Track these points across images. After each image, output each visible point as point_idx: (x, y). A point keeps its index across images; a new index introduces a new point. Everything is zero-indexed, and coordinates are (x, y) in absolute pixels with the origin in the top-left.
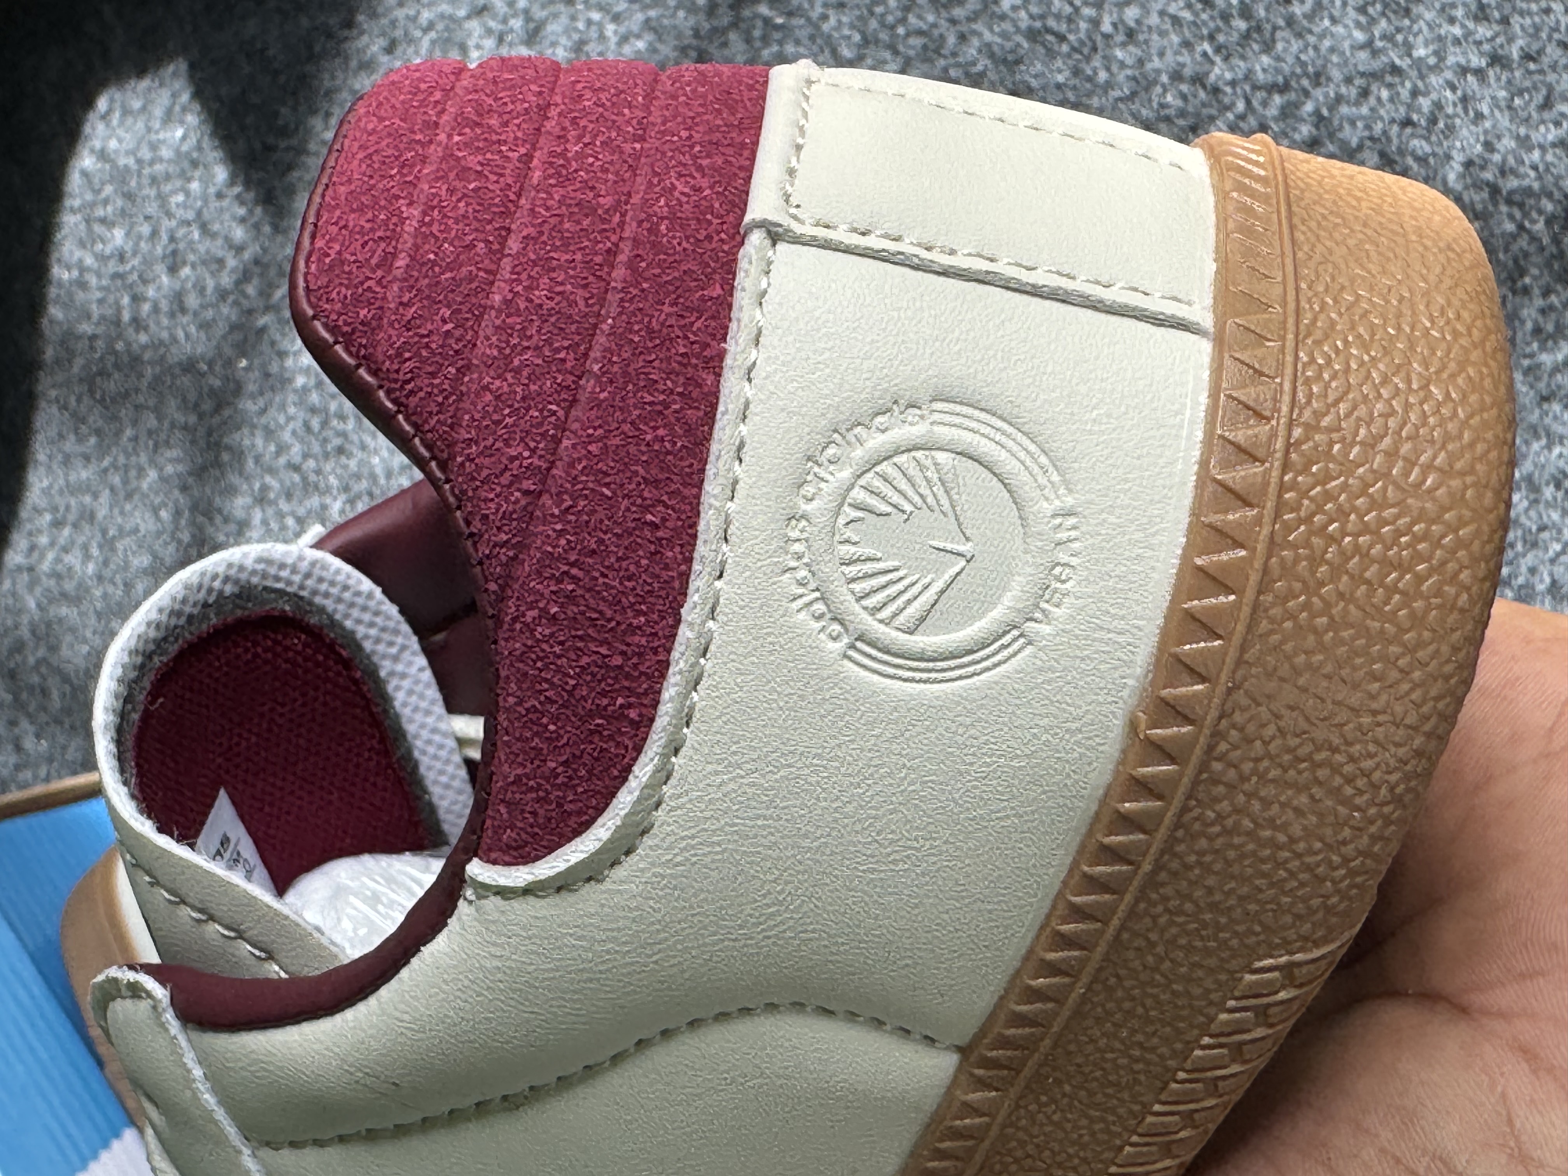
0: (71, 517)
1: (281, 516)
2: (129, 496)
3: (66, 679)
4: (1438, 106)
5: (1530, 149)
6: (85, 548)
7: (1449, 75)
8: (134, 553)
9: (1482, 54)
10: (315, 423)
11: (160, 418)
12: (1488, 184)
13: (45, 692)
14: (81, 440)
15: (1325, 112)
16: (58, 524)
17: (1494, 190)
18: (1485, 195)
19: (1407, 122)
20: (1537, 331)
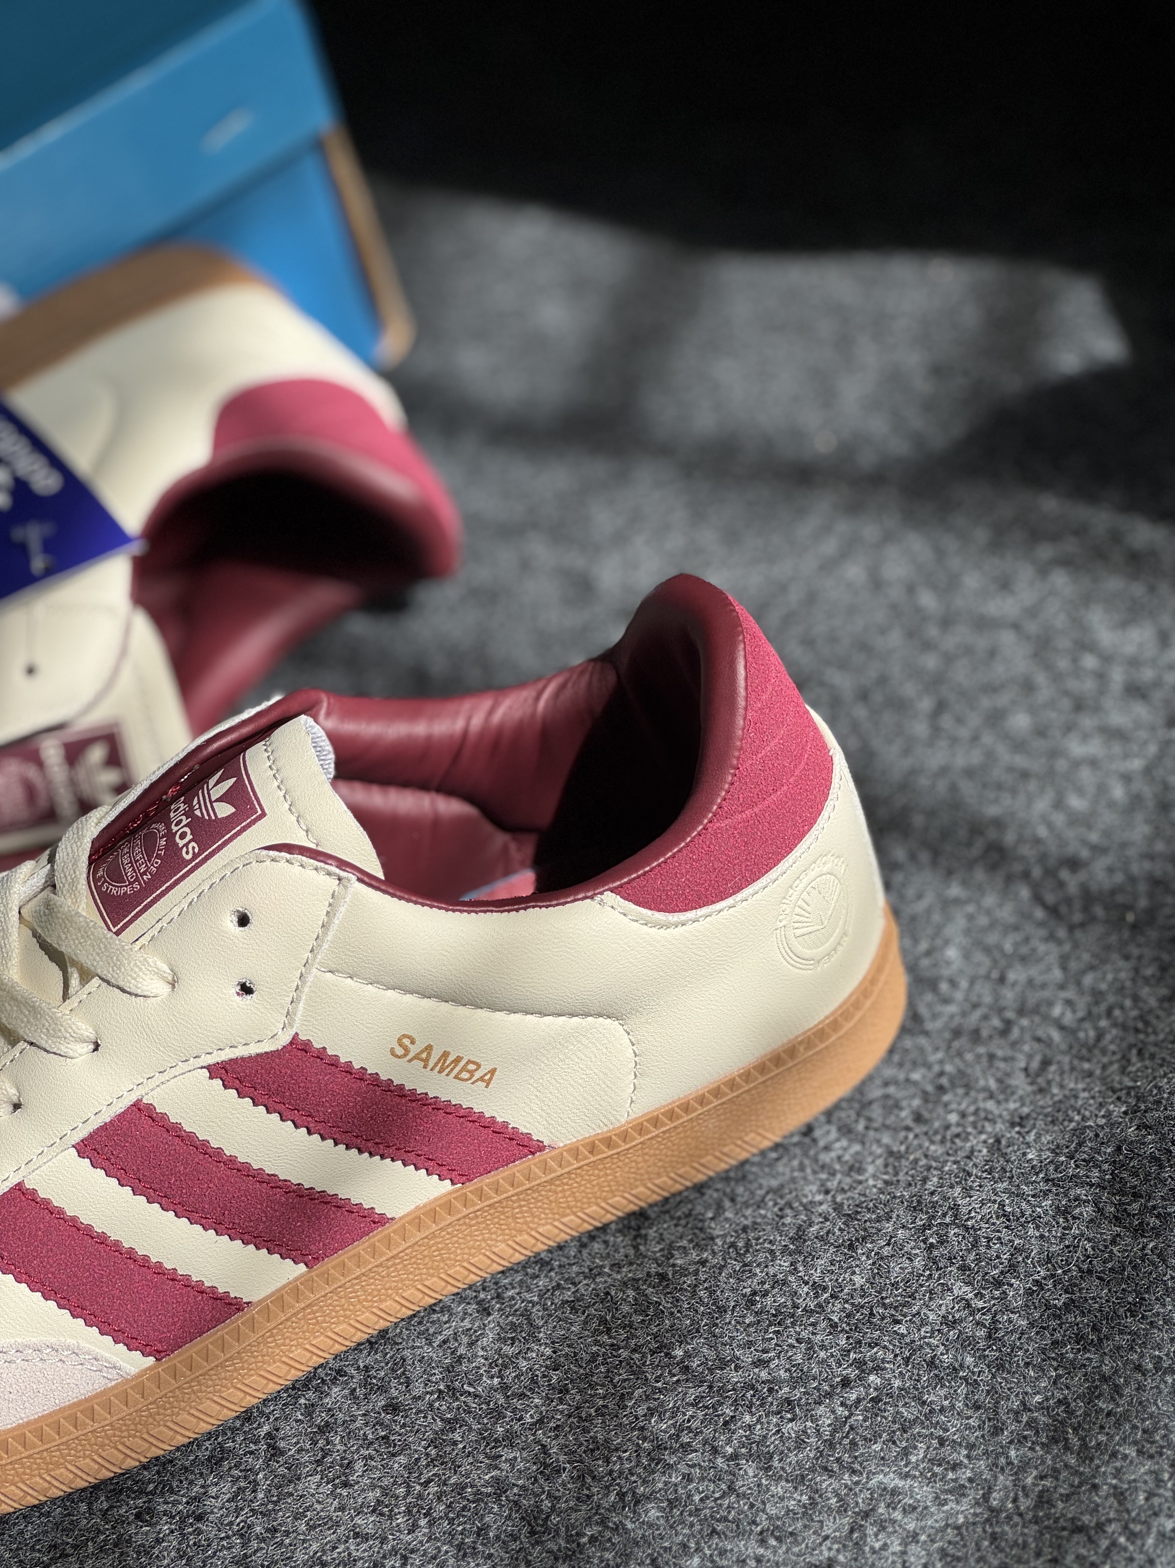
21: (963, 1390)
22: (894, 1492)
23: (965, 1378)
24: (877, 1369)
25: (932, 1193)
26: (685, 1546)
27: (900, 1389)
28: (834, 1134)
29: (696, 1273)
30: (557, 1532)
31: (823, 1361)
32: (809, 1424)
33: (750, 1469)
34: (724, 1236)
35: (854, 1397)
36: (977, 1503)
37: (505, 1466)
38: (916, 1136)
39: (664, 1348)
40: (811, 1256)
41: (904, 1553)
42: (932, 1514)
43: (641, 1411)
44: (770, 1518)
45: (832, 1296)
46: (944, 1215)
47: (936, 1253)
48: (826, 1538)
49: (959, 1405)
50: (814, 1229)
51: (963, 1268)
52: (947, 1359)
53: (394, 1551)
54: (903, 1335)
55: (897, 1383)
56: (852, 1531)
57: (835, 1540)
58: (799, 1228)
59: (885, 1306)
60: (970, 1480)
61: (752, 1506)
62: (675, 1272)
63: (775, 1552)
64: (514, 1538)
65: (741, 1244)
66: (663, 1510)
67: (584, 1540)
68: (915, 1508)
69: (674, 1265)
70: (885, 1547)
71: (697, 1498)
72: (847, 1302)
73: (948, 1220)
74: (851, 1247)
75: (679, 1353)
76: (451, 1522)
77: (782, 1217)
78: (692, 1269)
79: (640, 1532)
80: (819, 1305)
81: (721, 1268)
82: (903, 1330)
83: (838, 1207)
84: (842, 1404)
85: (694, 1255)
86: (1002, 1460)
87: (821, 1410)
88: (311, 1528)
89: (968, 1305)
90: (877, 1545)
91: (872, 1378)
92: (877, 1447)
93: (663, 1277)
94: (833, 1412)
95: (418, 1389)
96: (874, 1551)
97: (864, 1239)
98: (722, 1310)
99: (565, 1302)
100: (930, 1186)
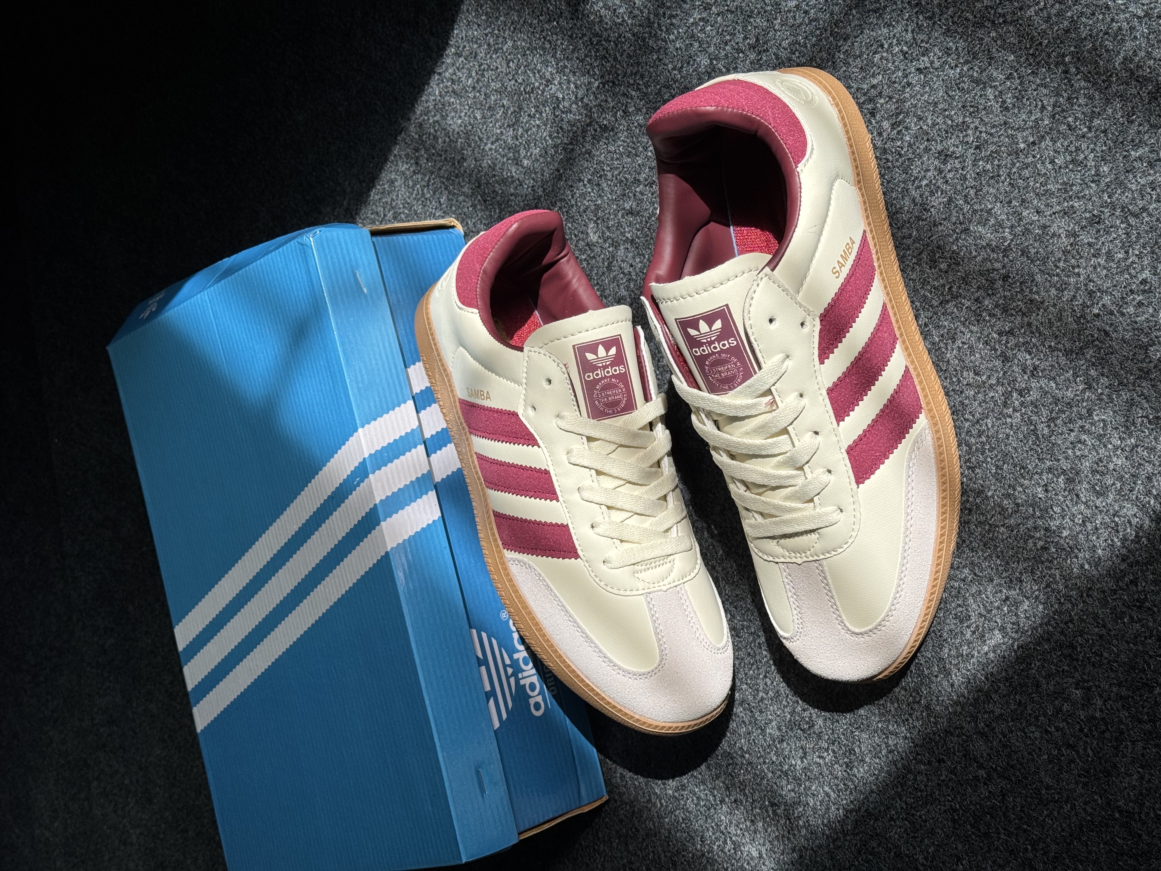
0: (466, 53)
1: (569, 82)
2: (496, 51)
3: (447, 135)
4: (1120, 29)
5: (1150, 59)
6: (469, 70)
7: (1128, 15)
8: (492, 80)
9: (1143, 10)
10: (595, 40)
11: (520, 17)
12: (1131, 70)
13: (436, 138)
14: (477, 16)
15: (1076, 18)
16: (458, 55)
17: (1132, 73)
18: (1128, 74)
19: (1106, 33)
20: (1133, 141)
21: (1084, 19)
22: (1125, 59)
23: (1078, 18)
24: (1064, 56)
25: (975, 17)
26: (1125, 157)
27: (1076, 47)
28: (926, 59)
29: (981, 132)
30: (1101, 212)
31: (1051, 79)
32: (1082, 92)
33: (1096, 122)
34: (965, 116)
35: (1074, 70)
36: (1141, 22)
37: (1061, 231)
38: (940, 20)
39: (1017, 153)
40: (991, 79)
41: (1155, 59)
42: (1140, 44)
43: (1050, 166)
44: (1122, 117)
45: (1016, 71)
46: (989, 13)
47: (1009, 20)
48: (1138, 93)
49: (1091, 22)
50: (975, 74)
51: (1021, 9)
52: (1066, 23)
53: (1086, 285)
54: (1049, 42)
55: (1072, 49)
56: (1138, 81)
57: (1141, 89)
58: (972, 81)
59: (1030, 48)
60: (1128, 24)
61: (1115, 124)
62: (977, 142)
63: (1139, 117)
64: (1098, 231)
65: (971, 110)
66: (1105, 164)
67: (1109, 200)
68: (1135, 51)
69: (973, 141)
70: (1150, 67)
71: (1104, 148)
72: (1021, 65)
73: (993, 12)
74: (991, 58)
75: (1022, 146)
76: (1081, 257)
77: (963, 89)
78: (978, 133)
79: (1113, 176)
80: (1019, 78)
81: (982, 120)
82: (1046, 41)
83: (967, 62)
84: (1076, 75)
85: (970, 132)
86: (1122, 7)
87: (1077, 85)
88: (1060, 320)
89: (1041, 10)
90: (1148, 70)
91: (1067, 60)
92: (1102, 63)
93: (977, 147)
94: (1079, 80)
95: (998, 265)
96: (1150, 73)
97: (989, 52)
98: (1005, 123)
99: (976, 194)
100: (971, 17)
